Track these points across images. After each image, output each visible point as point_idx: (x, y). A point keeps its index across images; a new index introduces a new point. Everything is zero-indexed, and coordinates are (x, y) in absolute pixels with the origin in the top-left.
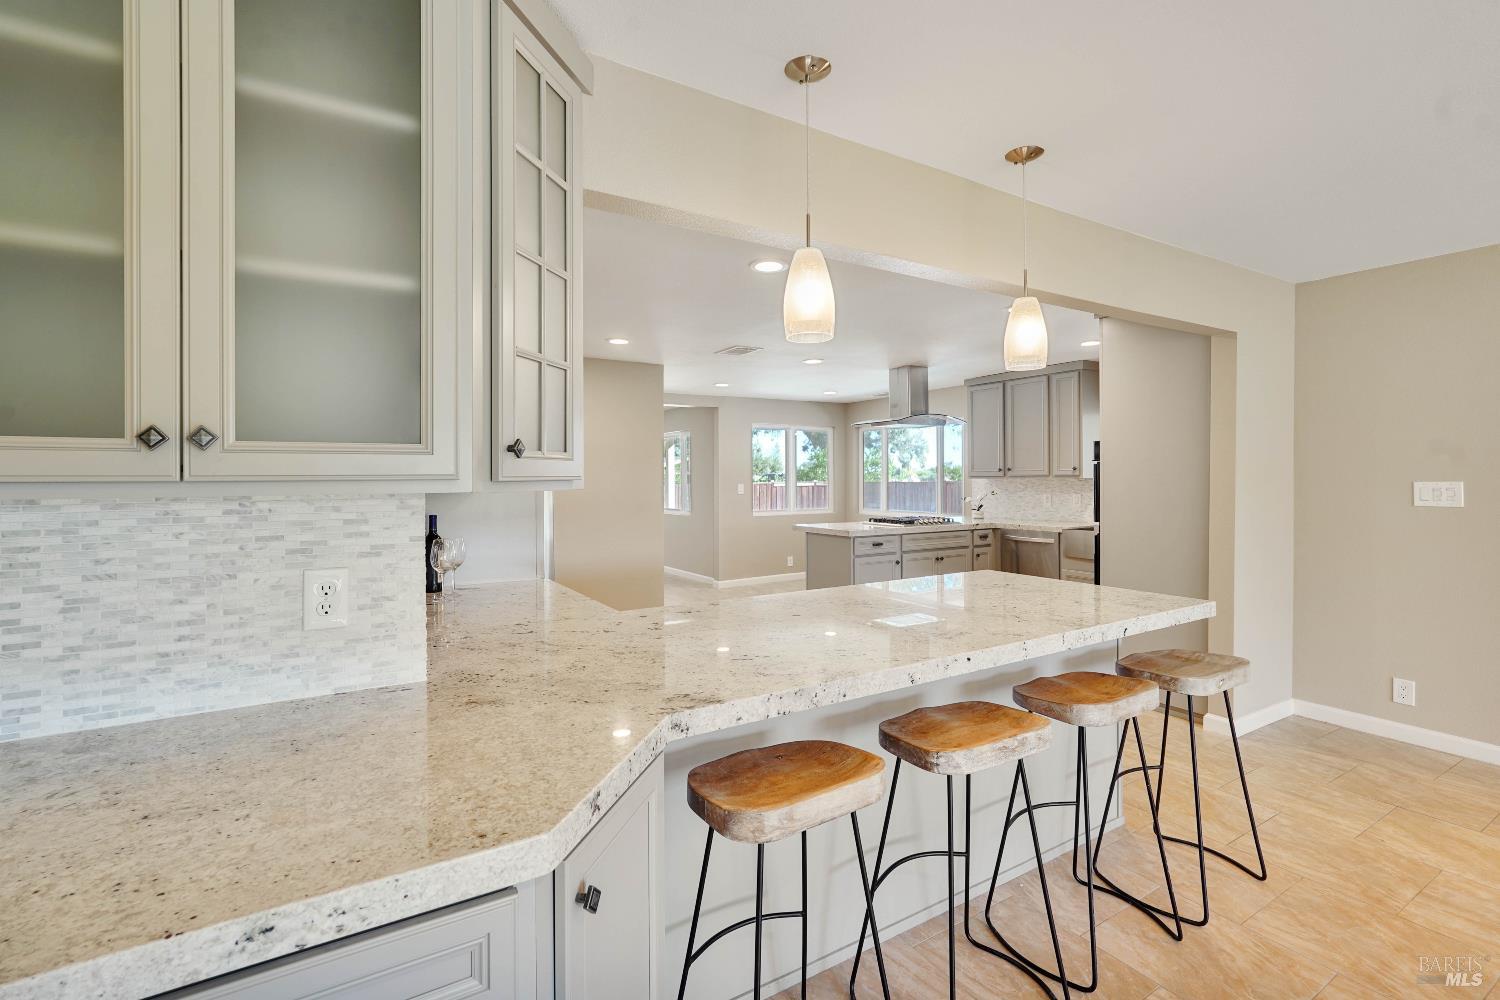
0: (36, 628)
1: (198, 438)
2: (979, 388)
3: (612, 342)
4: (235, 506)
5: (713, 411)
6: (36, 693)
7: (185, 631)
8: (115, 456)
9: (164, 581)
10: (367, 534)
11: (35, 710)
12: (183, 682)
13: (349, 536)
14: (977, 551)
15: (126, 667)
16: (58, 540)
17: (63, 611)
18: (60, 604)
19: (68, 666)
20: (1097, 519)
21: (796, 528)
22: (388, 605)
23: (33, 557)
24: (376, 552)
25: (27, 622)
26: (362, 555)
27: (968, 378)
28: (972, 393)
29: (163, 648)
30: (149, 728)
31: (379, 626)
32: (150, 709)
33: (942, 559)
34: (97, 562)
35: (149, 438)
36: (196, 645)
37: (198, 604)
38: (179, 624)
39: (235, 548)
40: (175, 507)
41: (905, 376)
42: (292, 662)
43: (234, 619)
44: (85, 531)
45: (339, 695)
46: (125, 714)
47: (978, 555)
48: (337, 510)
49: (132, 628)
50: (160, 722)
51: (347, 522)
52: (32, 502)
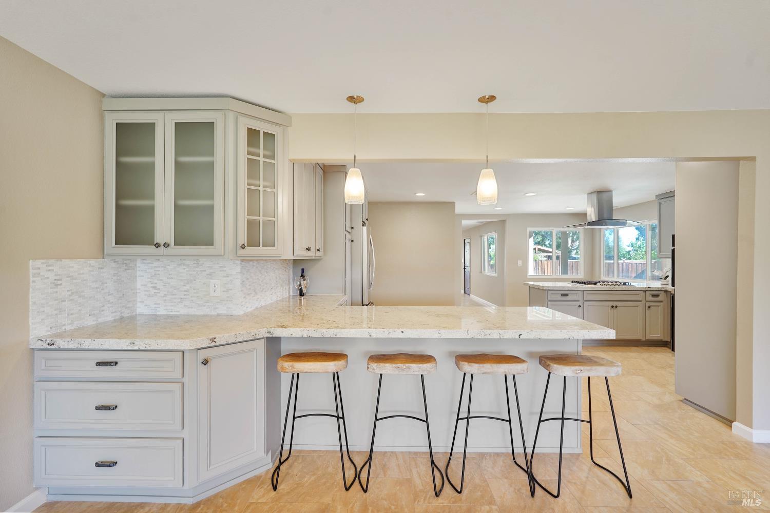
0: (159, 289)
1: (166, 245)
2: (662, 200)
3: (417, 194)
4: (195, 262)
5: (503, 222)
6: (159, 304)
7: (185, 293)
8: (150, 249)
9: (181, 280)
10: (225, 271)
11: (159, 308)
12: (185, 306)
13: (221, 271)
14: (648, 304)
15: (175, 300)
16: (163, 269)
17: (164, 286)
18: (163, 284)
19: (165, 298)
20: (673, 285)
21: (525, 284)
22: (230, 291)
23: (159, 272)
24: (227, 276)
25: (158, 287)
26: (224, 277)
27: (657, 194)
28: (660, 204)
29: (181, 297)
30: (177, 316)
31: (228, 297)
32: (178, 312)
33: (616, 307)
34: (170, 275)
35: (158, 245)
36: (188, 296)
37: (188, 286)
38: (184, 291)
39: (195, 273)
40: (184, 262)
41: (594, 197)
42: (207, 304)
43: (195, 291)
44: (167, 267)
45: (218, 315)
46: (175, 312)
47: (649, 307)
48: (218, 263)
49: (175, 291)
50: (181, 315)
51: (221, 267)
52: (159, 260)
